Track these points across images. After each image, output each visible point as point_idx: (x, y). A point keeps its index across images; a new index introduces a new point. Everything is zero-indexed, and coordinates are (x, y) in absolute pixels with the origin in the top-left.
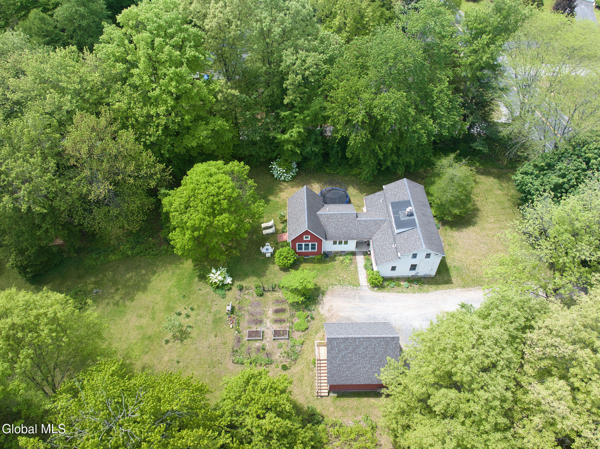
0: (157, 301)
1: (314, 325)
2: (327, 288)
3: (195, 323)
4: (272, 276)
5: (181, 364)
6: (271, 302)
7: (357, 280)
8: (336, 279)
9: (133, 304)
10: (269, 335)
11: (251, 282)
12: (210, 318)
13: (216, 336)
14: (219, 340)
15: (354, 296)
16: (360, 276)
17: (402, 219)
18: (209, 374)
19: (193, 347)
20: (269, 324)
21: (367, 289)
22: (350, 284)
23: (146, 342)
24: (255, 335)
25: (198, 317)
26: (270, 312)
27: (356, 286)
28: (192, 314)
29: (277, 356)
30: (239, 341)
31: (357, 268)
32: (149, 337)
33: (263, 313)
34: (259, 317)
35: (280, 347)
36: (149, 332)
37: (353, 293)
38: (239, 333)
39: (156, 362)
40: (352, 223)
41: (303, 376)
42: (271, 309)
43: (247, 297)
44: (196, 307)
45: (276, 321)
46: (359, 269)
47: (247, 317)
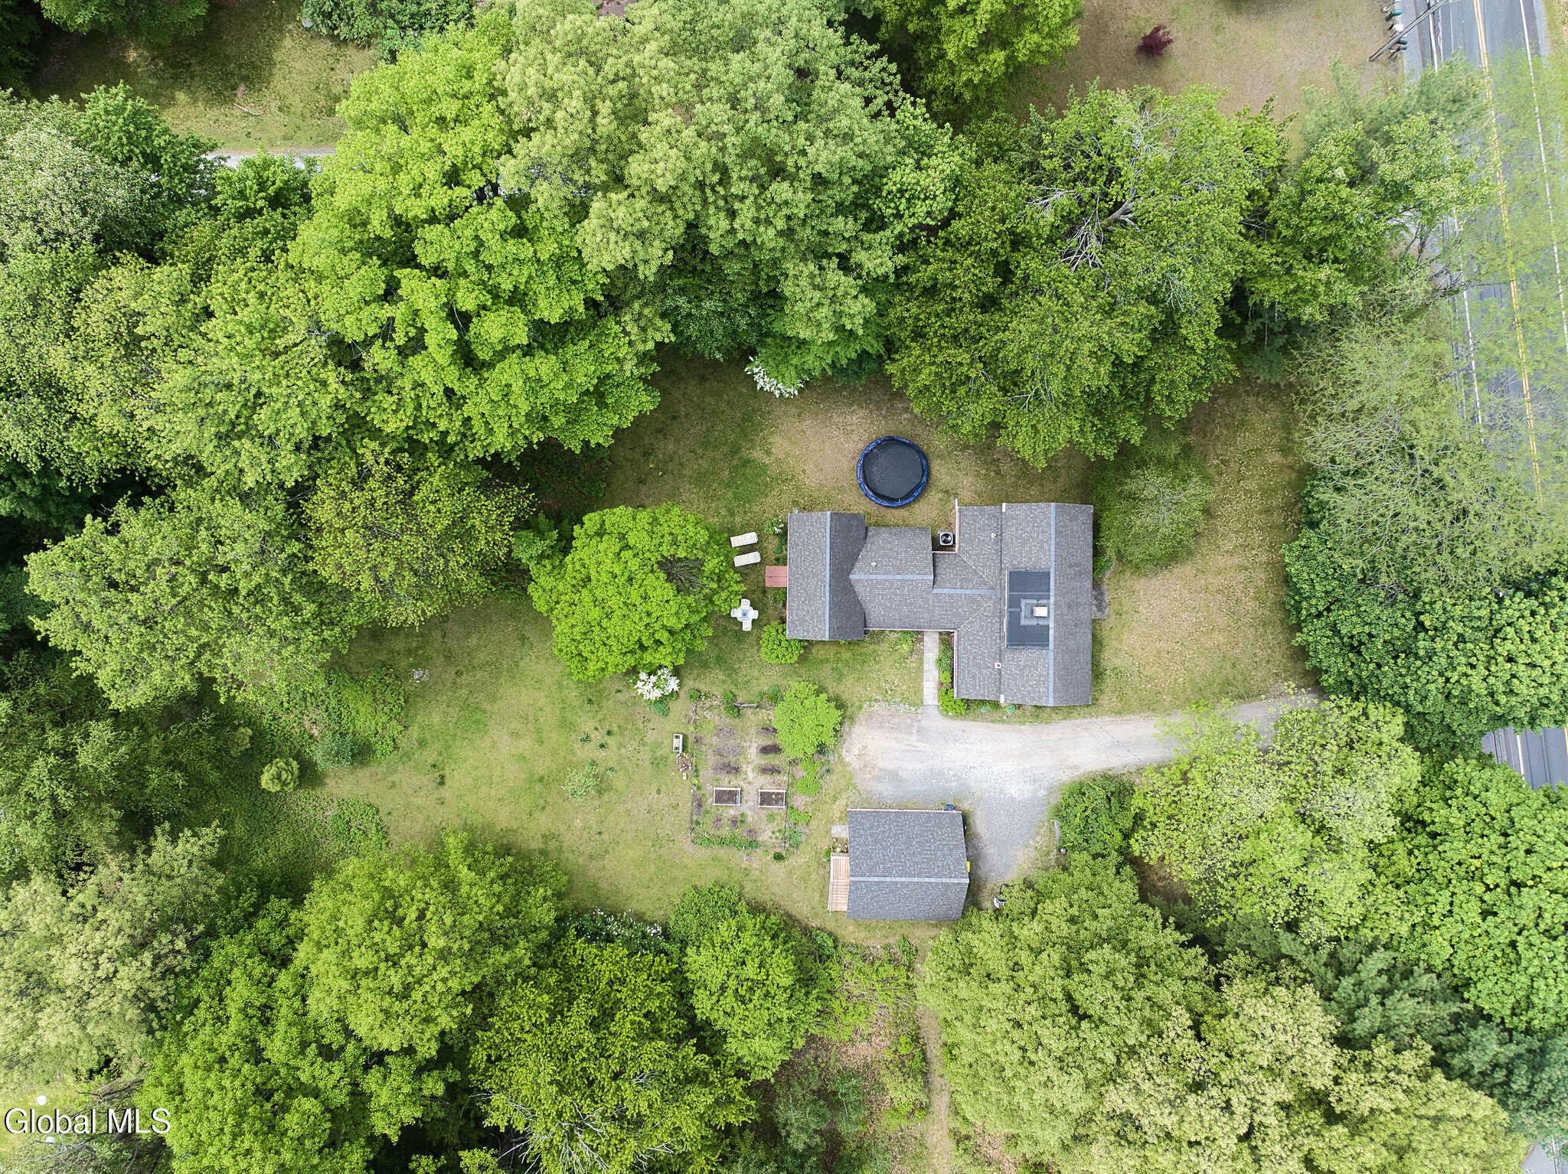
0: (539, 704)
1: (830, 783)
2: (860, 707)
3: (619, 762)
4: (756, 673)
5: (605, 836)
6: (753, 730)
7: (919, 691)
8: (879, 688)
9: (496, 707)
10: (752, 798)
11: (714, 683)
12: (645, 755)
13: (659, 791)
14: (664, 800)
15: (910, 726)
16: (926, 684)
17: (1023, 622)
18: (654, 856)
19: (621, 808)
20: (751, 775)
21: (936, 712)
22: (905, 700)
23: (538, 787)
24: (727, 797)
25: (623, 751)
26: (753, 752)
27: (915, 705)
28: (611, 741)
29: (765, 836)
30: (700, 805)
31: (922, 664)
32: (541, 779)
33: (739, 751)
34: (732, 759)
35: (771, 817)
36: (540, 770)
37: (909, 721)
38: (699, 788)
39: (563, 828)
40: (921, 597)
41: (809, 874)
42: (755, 745)
43: (708, 715)
44: (615, 728)
45: (764, 770)
46: (926, 667)
47: (712, 759)
